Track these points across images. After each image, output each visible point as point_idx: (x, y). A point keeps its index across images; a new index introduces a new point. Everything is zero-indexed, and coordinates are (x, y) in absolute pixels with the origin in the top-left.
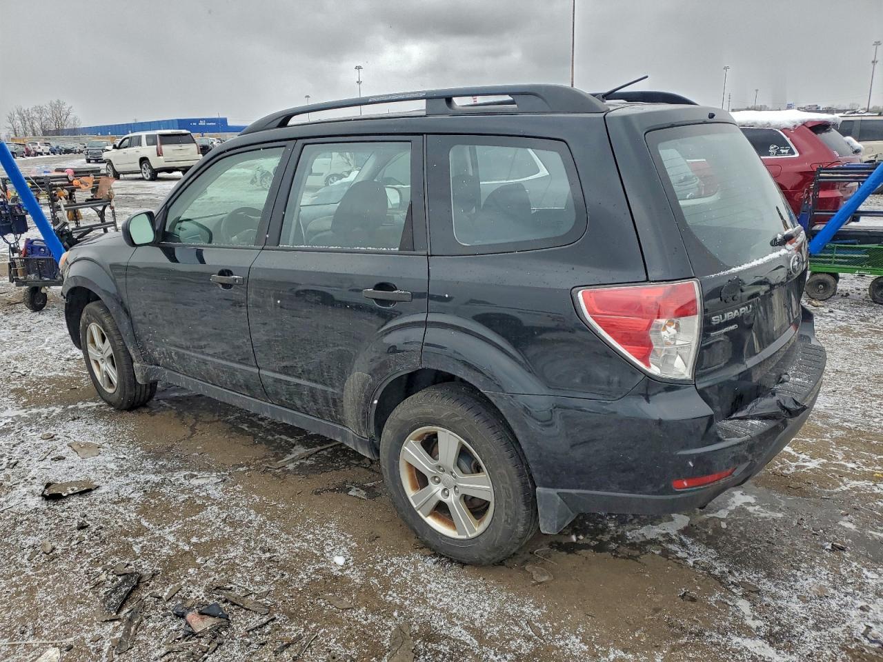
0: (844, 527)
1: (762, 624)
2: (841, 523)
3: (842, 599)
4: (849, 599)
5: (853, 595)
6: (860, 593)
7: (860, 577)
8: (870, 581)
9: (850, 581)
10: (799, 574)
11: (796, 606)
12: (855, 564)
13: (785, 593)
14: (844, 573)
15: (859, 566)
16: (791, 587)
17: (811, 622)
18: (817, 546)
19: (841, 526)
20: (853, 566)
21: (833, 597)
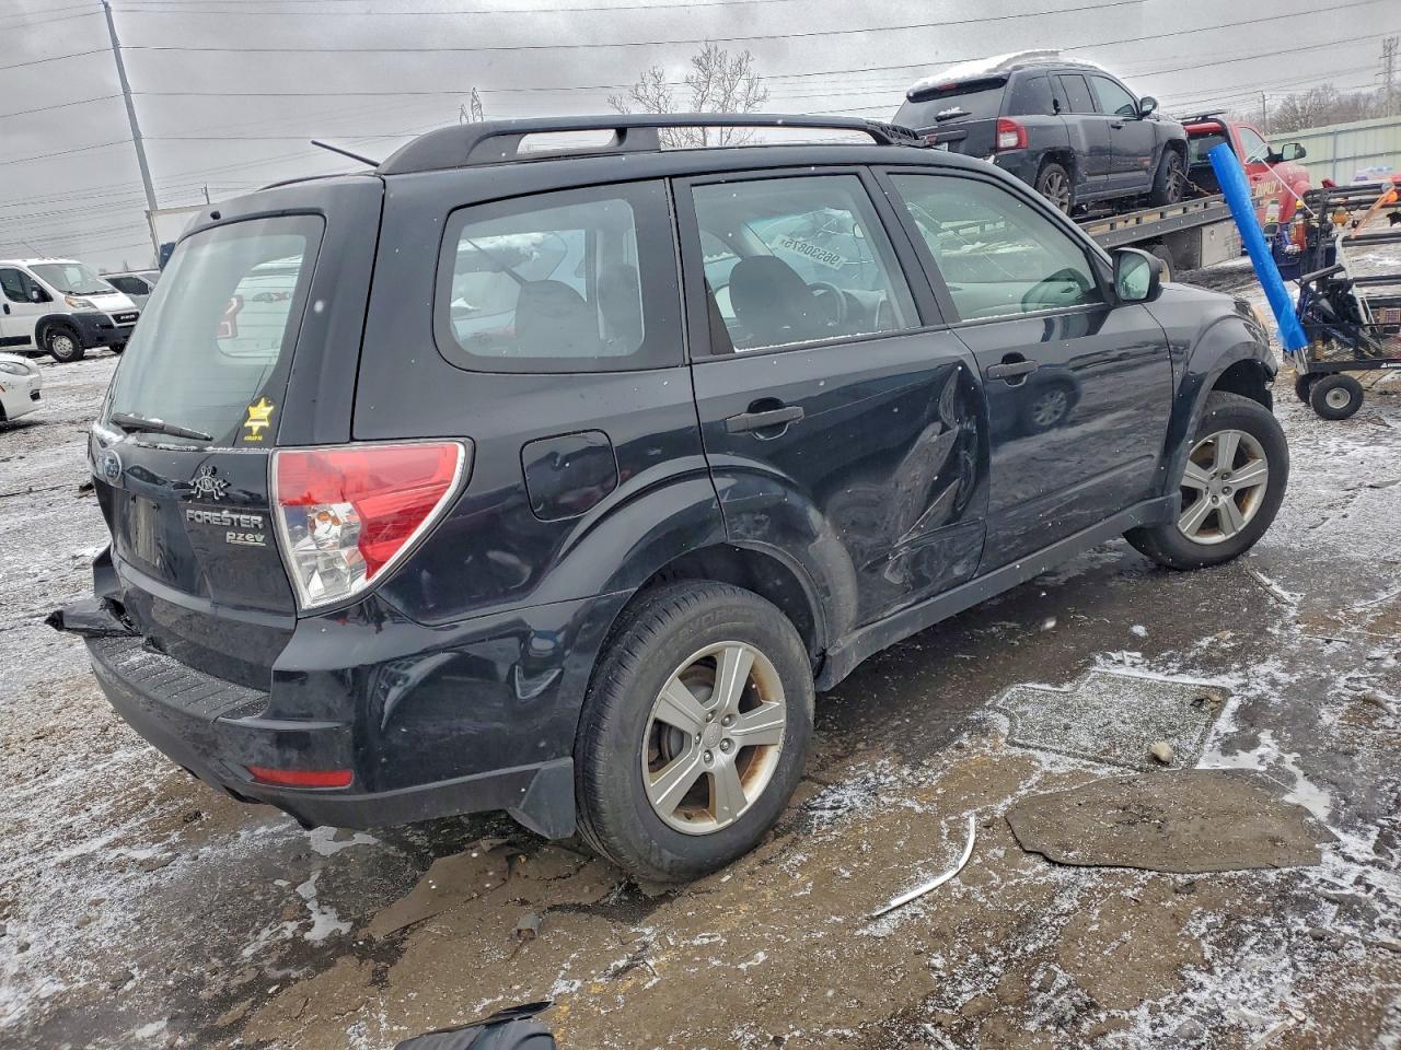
0: (151, 1021)
1: (107, 858)
2: (163, 1024)
3: (58, 936)
4: (51, 944)
5: (51, 951)
6: (44, 959)
7: (62, 974)
8: (45, 980)
9: (68, 959)
10: (131, 916)
11: (95, 892)
12: (81, 985)
13: (120, 891)
14: (84, 963)
15: (75, 986)
16: (122, 900)
17: (67, 894)
18: (151, 961)
19: (159, 1017)
20: (82, 979)
21: (70, 930)
